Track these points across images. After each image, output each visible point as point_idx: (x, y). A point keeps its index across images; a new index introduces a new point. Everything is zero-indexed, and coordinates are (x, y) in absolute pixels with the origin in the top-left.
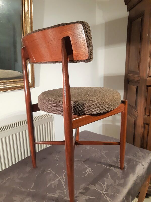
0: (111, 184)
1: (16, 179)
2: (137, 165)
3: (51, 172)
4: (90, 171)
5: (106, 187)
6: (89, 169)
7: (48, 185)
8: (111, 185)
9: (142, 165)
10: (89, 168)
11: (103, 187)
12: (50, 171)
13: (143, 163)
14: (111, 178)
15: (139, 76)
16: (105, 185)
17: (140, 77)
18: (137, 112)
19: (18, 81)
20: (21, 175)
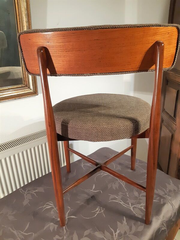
0: (125, 231)
1: (10, 215)
2: (164, 204)
3: (52, 208)
4: (100, 211)
5: (118, 236)
6: (100, 207)
7: (45, 228)
8: (125, 233)
9: (172, 205)
11: (114, 236)
12: (51, 206)
13: (173, 202)
14: (126, 223)
16: (117, 233)
18: (176, 125)
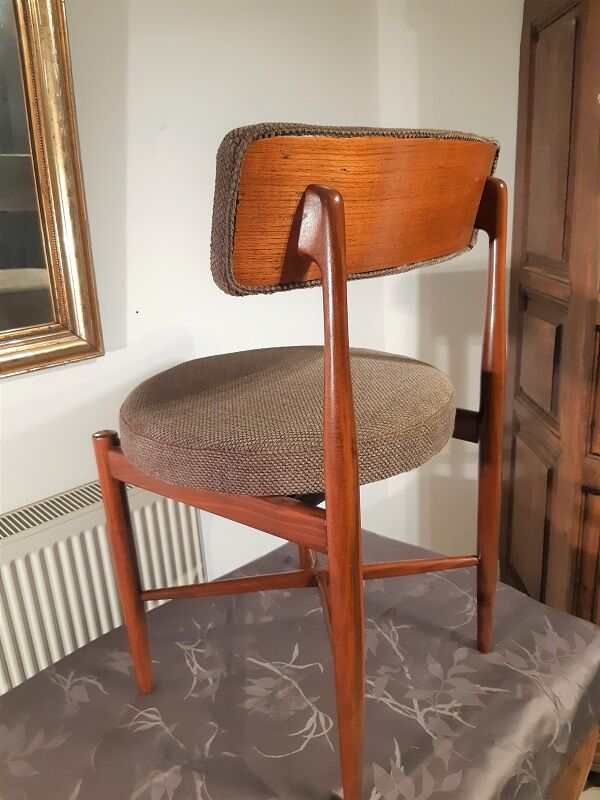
0: (401, 794)
1: (15, 759)
2: (527, 699)
4: (319, 730)
6: (318, 718)
8: (401, 799)
9: (554, 699)
10: (321, 714)
12: (154, 724)
14: (402, 769)
15: (567, 281)
17: (570, 284)
18: (559, 438)
19: (27, 335)
20: (37, 742)
